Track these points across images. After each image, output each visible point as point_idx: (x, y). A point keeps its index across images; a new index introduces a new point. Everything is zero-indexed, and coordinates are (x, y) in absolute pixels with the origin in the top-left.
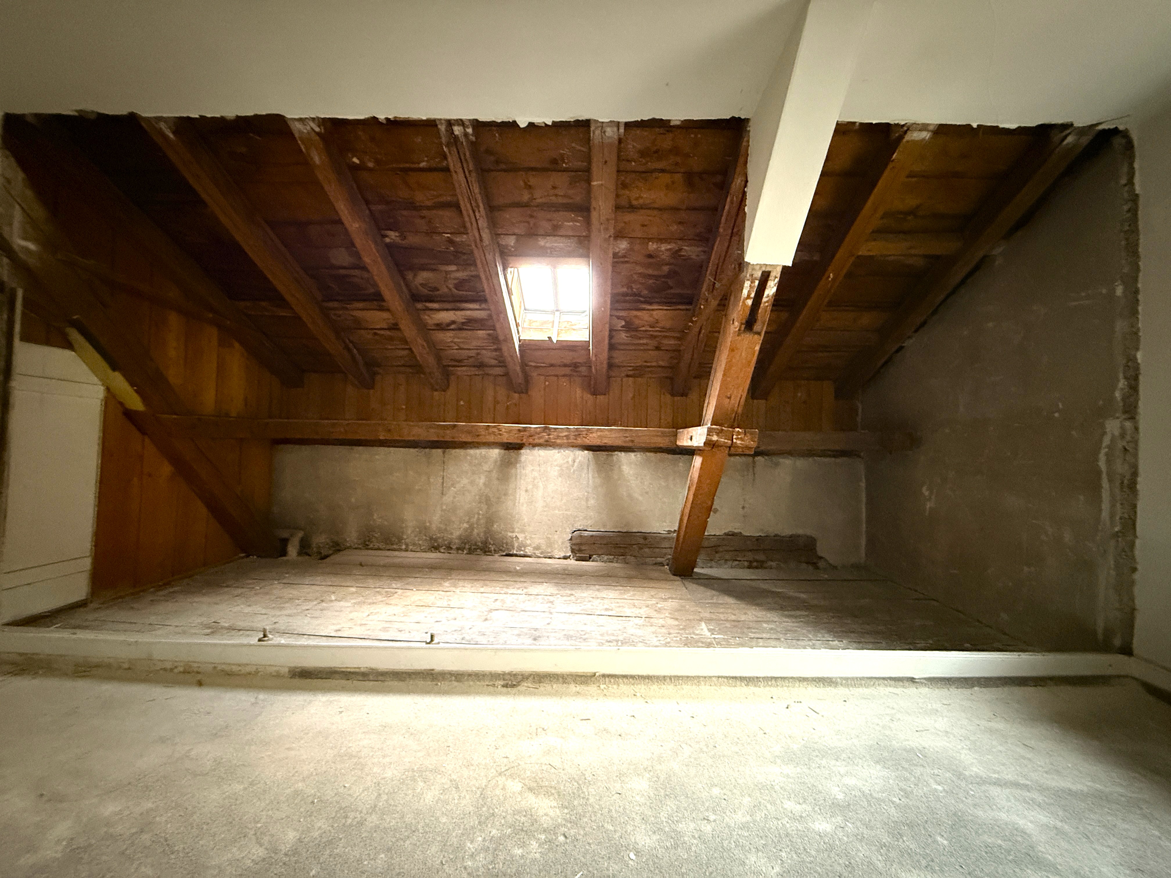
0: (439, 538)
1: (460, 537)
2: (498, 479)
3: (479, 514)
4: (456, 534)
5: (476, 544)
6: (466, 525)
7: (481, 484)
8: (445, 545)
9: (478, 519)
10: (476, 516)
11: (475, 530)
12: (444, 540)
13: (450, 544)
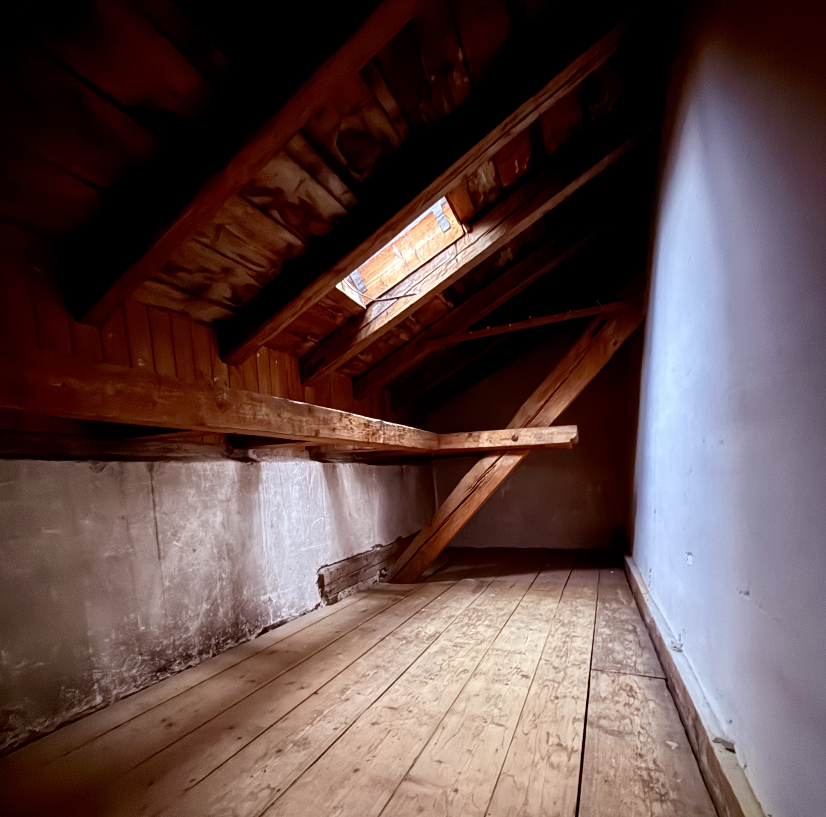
0: (167, 647)
1: (200, 632)
2: (239, 513)
3: (221, 579)
4: (194, 626)
5: (225, 633)
6: (205, 606)
7: (218, 525)
8: (181, 656)
9: (222, 588)
10: (219, 584)
11: (221, 610)
12: (175, 648)
13: (187, 648)
